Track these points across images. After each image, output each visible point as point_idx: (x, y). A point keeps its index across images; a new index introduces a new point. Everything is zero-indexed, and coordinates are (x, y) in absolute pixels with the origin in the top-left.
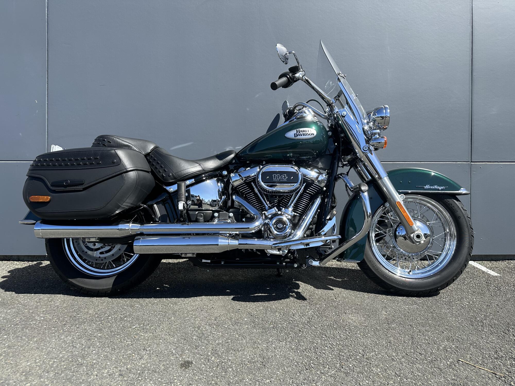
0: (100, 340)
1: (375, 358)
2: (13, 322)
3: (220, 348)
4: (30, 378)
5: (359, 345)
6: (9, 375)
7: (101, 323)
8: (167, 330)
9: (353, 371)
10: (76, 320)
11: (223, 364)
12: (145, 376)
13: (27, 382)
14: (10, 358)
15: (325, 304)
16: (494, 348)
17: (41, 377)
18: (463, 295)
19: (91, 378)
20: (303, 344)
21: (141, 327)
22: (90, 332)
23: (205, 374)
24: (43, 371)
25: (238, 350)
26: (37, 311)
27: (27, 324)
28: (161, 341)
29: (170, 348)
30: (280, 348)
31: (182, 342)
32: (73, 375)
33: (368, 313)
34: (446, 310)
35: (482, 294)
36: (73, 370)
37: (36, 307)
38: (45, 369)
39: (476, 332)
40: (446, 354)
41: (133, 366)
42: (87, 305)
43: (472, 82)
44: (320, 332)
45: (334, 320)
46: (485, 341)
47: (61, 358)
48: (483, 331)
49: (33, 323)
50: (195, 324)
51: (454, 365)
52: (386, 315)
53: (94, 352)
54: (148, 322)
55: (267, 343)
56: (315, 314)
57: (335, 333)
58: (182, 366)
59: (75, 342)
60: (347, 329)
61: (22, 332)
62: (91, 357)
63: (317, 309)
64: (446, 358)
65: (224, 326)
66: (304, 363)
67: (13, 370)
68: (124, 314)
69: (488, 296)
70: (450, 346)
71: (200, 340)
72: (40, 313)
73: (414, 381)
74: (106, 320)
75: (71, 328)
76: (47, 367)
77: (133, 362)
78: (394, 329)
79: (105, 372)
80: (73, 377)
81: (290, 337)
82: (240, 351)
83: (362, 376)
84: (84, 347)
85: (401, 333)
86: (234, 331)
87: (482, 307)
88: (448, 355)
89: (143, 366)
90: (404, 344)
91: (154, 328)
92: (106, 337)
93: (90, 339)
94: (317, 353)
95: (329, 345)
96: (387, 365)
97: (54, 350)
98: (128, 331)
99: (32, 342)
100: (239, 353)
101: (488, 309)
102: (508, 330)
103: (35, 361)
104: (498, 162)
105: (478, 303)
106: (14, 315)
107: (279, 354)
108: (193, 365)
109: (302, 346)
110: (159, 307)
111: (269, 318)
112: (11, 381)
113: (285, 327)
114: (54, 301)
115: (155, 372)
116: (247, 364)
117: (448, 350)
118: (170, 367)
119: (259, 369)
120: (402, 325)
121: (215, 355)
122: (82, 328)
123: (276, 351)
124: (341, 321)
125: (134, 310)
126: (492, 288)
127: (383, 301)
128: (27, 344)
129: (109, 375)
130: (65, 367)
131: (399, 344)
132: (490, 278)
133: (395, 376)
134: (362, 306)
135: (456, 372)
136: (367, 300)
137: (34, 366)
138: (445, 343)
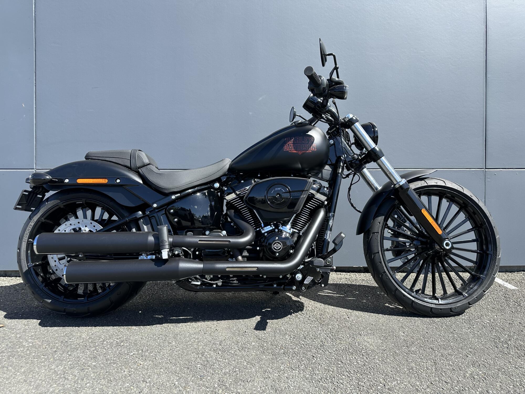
0: (95, 371)
3: (227, 378)
5: (379, 373)
7: (96, 349)
8: (168, 357)
10: (68, 346)
15: (338, 325)
20: (318, 372)
21: (140, 353)
22: (84, 361)
25: (247, 380)
26: (25, 335)
27: (14, 351)
28: (162, 370)
29: (172, 379)
30: (293, 378)
31: (185, 372)
33: (384, 334)
34: (467, 330)
35: (502, 311)
39: (502, 355)
40: (474, 382)
43: (486, 85)
44: (335, 358)
45: (349, 343)
46: (514, 366)
48: (509, 354)
49: (21, 350)
50: (198, 349)
52: (403, 336)
53: (88, 384)
55: (279, 371)
56: (327, 336)
57: (352, 359)
59: (67, 373)
60: (364, 354)
61: (8, 361)
62: (85, 391)
63: (329, 330)
64: (475, 387)
69: (509, 312)
70: (477, 373)
71: (204, 368)
72: (28, 338)
74: (101, 346)
75: (62, 356)
78: (414, 353)
81: (303, 364)
82: (250, 382)
84: (77, 379)
85: (422, 358)
86: (241, 358)
87: (505, 326)
90: (427, 370)
91: (154, 355)
93: (83, 369)
94: (333, 384)
95: (346, 374)
97: (43, 382)
98: (125, 359)
99: (19, 373)
100: (248, 384)
101: (511, 328)
104: (513, 169)
105: (499, 322)
107: (293, 385)
109: (317, 375)
111: (278, 342)
113: (297, 353)
117: (476, 377)
120: (422, 348)
121: (223, 387)
122: (75, 355)
123: (289, 381)
124: (357, 344)
125: (132, 333)
126: (511, 303)
131: (422, 371)
132: (507, 292)
134: (377, 326)
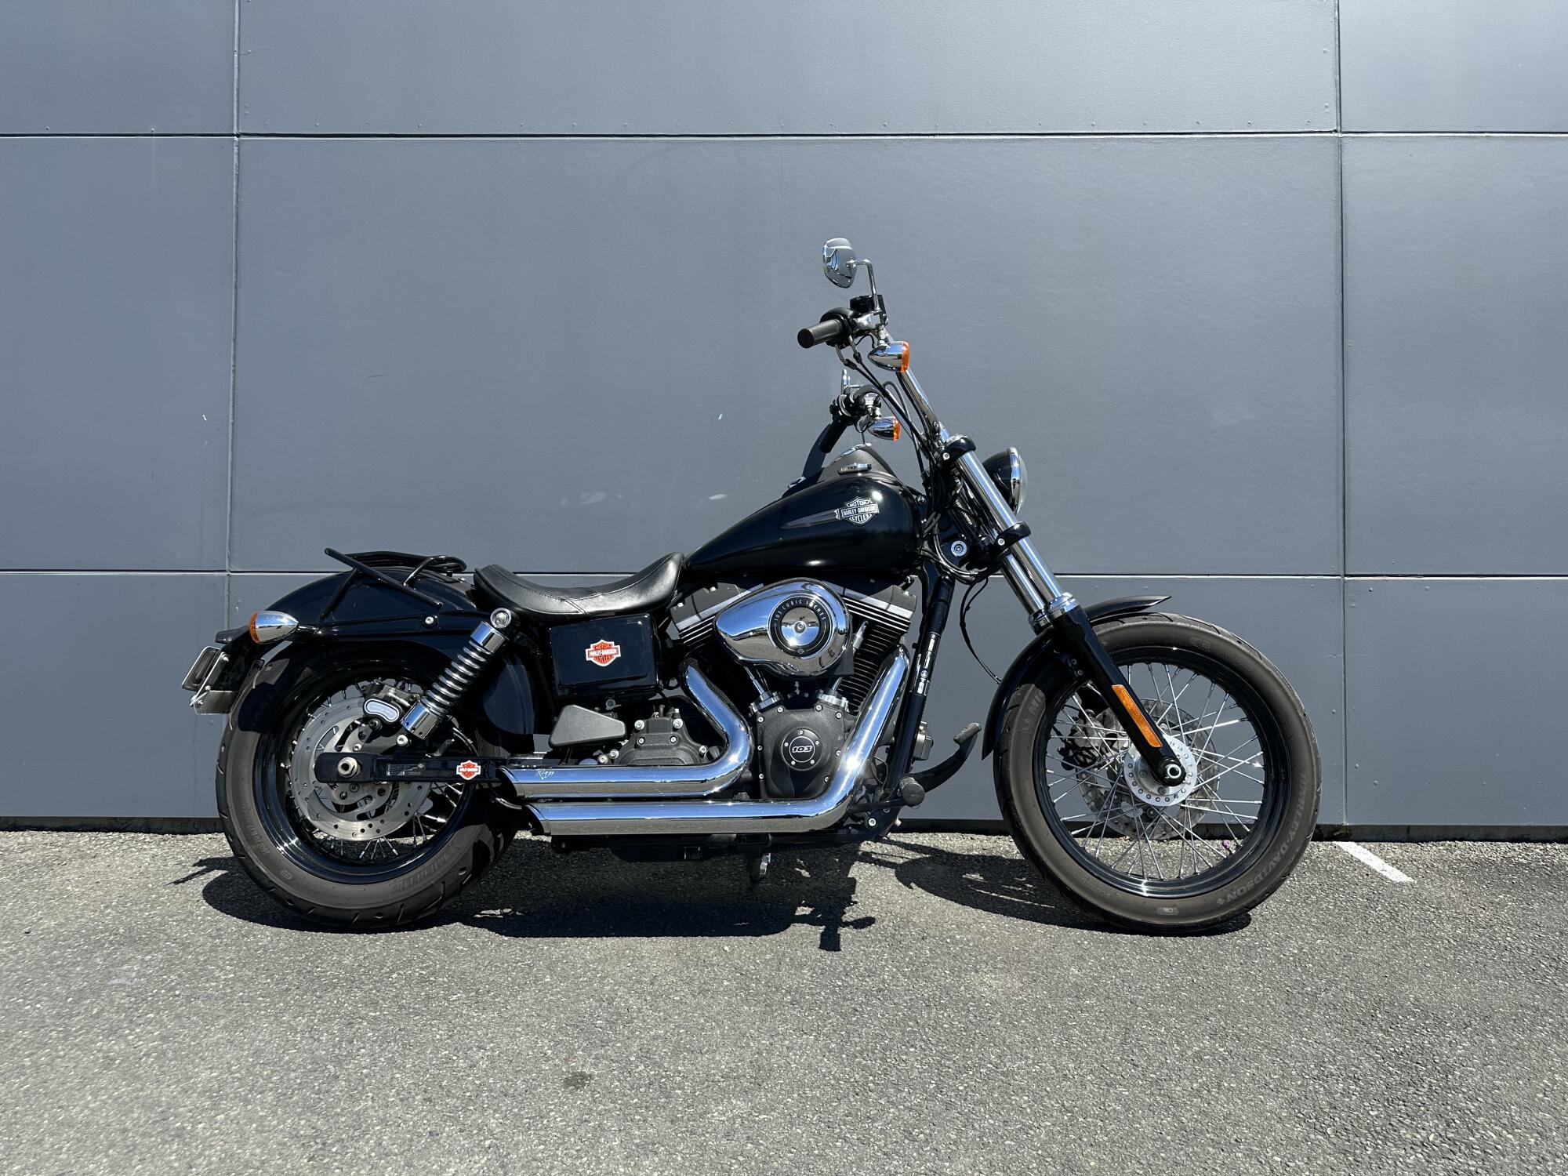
0: (376, 1026)
1: (1022, 1072)
2: (163, 982)
4: (223, 1104)
5: (992, 1044)
6: (174, 1097)
7: (375, 988)
8: (533, 1005)
9: (965, 1100)
10: (314, 980)
11: (664, 1080)
12: (483, 1103)
13: (217, 1112)
14: (171, 1061)
16: (1320, 1054)
17: (247, 1102)
18: (1293, 930)
19: (360, 1105)
21: (472, 996)
22: (350, 1008)
23: (620, 1102)
24: (249, 1090)
25: (700, 1050)
26: (216, 957)
29: (540, 1045)
30: (800, 1048)
31: (570, 1033)
32: (319, 1098)
33: (1033, 970)
34: (1234, 967)
36: (318, 1089)
37: (212, 950)
38: (253, 1085)
40: (1197, 1067)
41: (455, 1083)
42: (335, 945)
44: (904, 1015)
46: (1305, 1039)
47: (287, 1063)
49: (211, 987)
50: (602, 991)
51: (1208, 1091)
52: (1077, 976)
53: (363, 1050)
54: (487, 986)
57: (941, 1017)
58: (567, 1083)
59: (316, 1030)
60: (971, 1009)
61: (188, 1005)
62: (356, 1062)
63: (907, 959)
64: (1193, 1077)
65: (672, 997)
66: (852, 1080)
67: (181, 1087)
68: (428, 967)
69: (1357, 933)
70: (1213, 1050)
71: (611, 1027)
72: (224, 963)
73: (1100, 1123)
74: (386, 982)
75: (302, 999)
76: (257, 1082)
77: (455, 1073)
78: (1088, 1009)
79: (391, 1094)
80: (319, 1102)
81: (830, 1023)
83: (982, 1109)
85: (1101, 1019)
86: (695, 1010)
87: (1330, 961)
88: (1200, 1070)
89: (477, 1082)
90: (1103, 1043)
91: (502, 1001)
92: (388, 1019)
93: (350, 1024)
94: (886, 1061)
95: (919, 1044)
96: (1048, 1089)
97: (269, 1045)
98: (440, 1006)
99: (215, 1028)
101: (1344, 965)
102: (1372, 1016)
103: (229, 1069)
104: (1417, 575)
106: (163, 968)
108: (592, 1081)
110: (515, 951)
111: (784, 982)
112: (181, 1109)
114: (254, 935)
115: (506, 1095)
116: (719, 1082)
117: (1205, 1057)
118: (540, 1085)
119: (746, 1092)
121: (646, 1061)
124: (962, 988)
126: (1375, 914)
127: (1079, 942)
128: (205, 1032)
129: (402, 1100)
130: (298, 1081)
132: (1381, 888)
133: (1061, 1111)
134: (1024, 954)
135: (1206, 1105)
136: (1040, 941)
137: (227, 1078)
138: (1203, 1043)
